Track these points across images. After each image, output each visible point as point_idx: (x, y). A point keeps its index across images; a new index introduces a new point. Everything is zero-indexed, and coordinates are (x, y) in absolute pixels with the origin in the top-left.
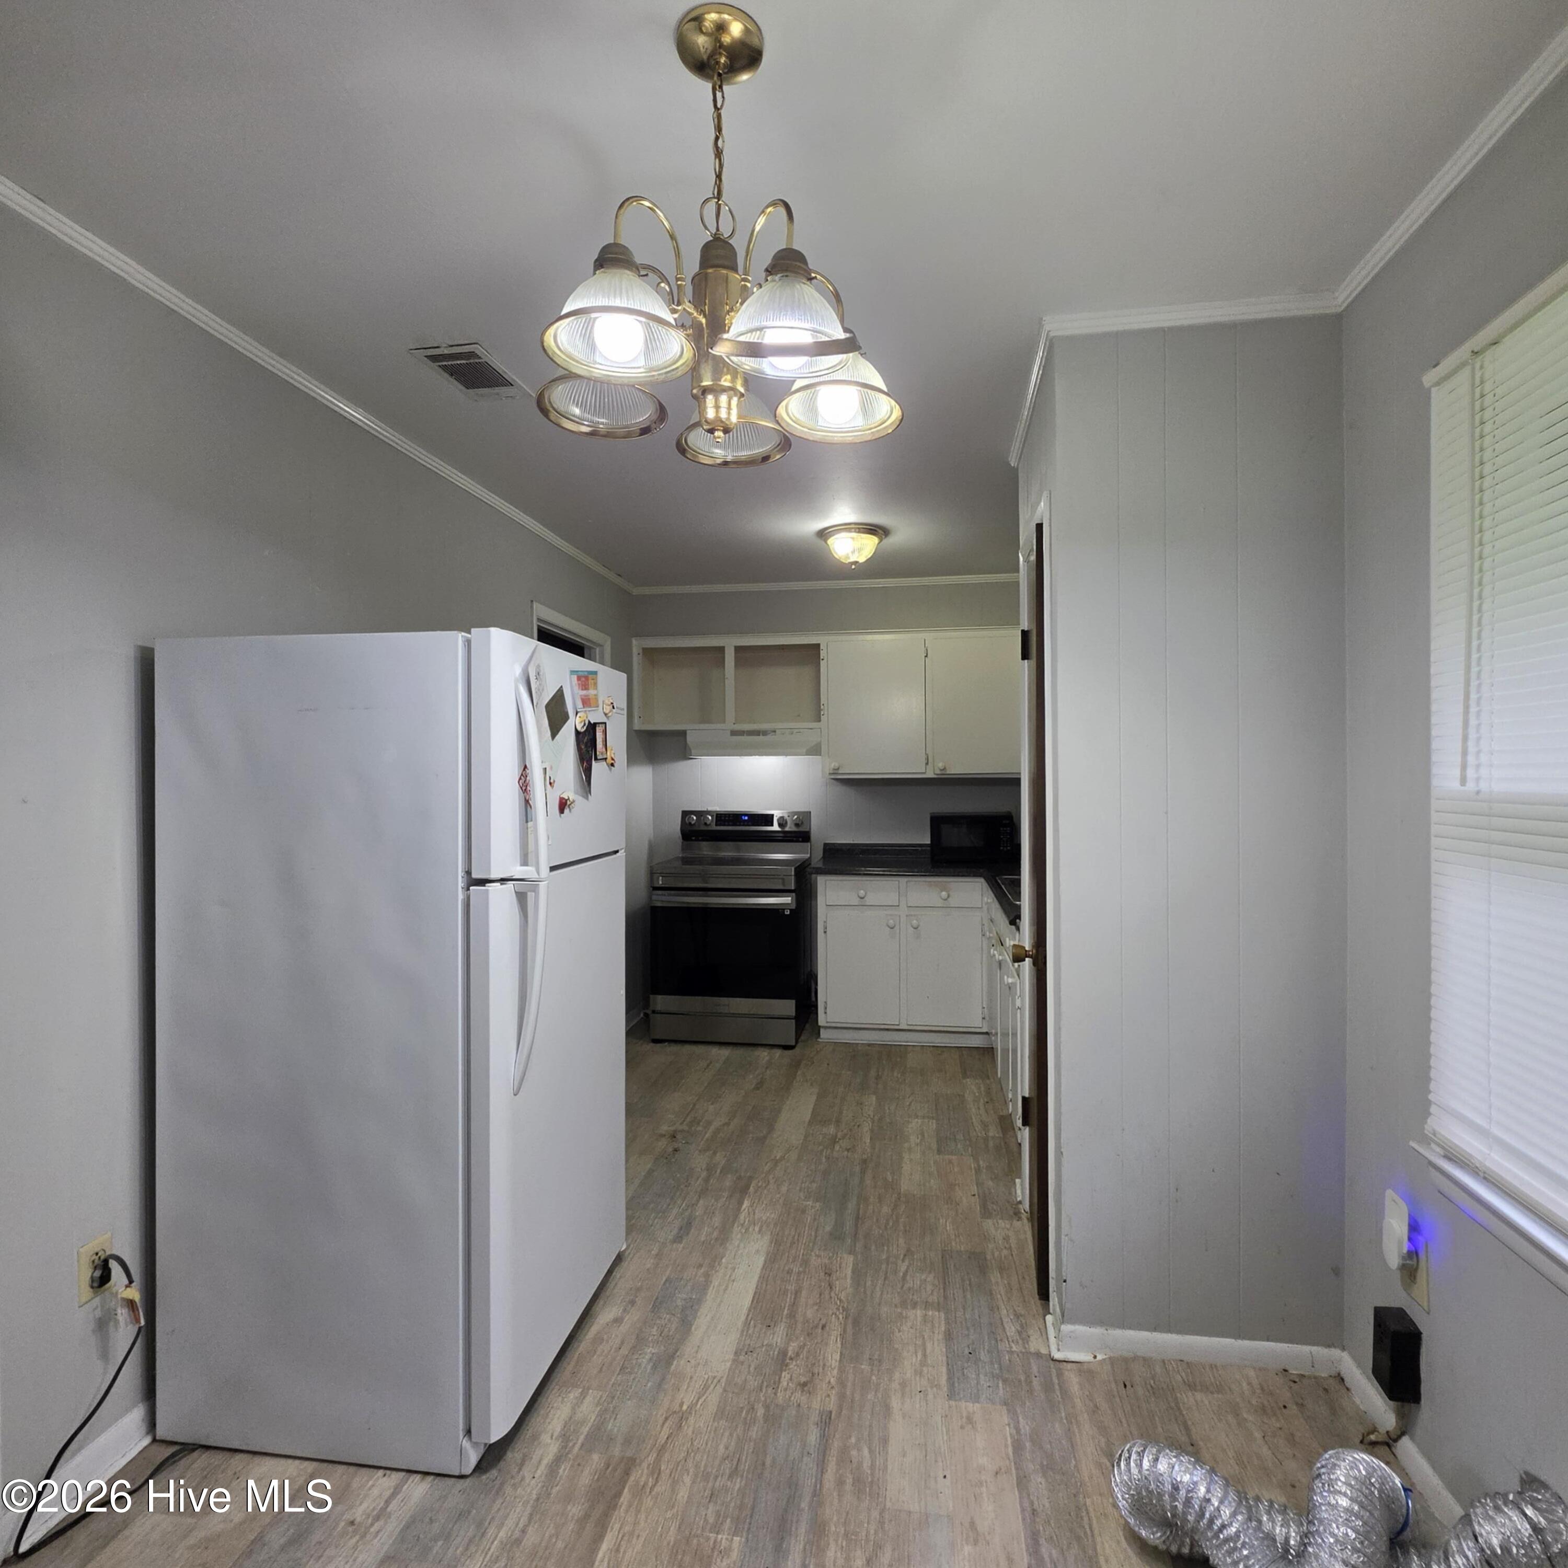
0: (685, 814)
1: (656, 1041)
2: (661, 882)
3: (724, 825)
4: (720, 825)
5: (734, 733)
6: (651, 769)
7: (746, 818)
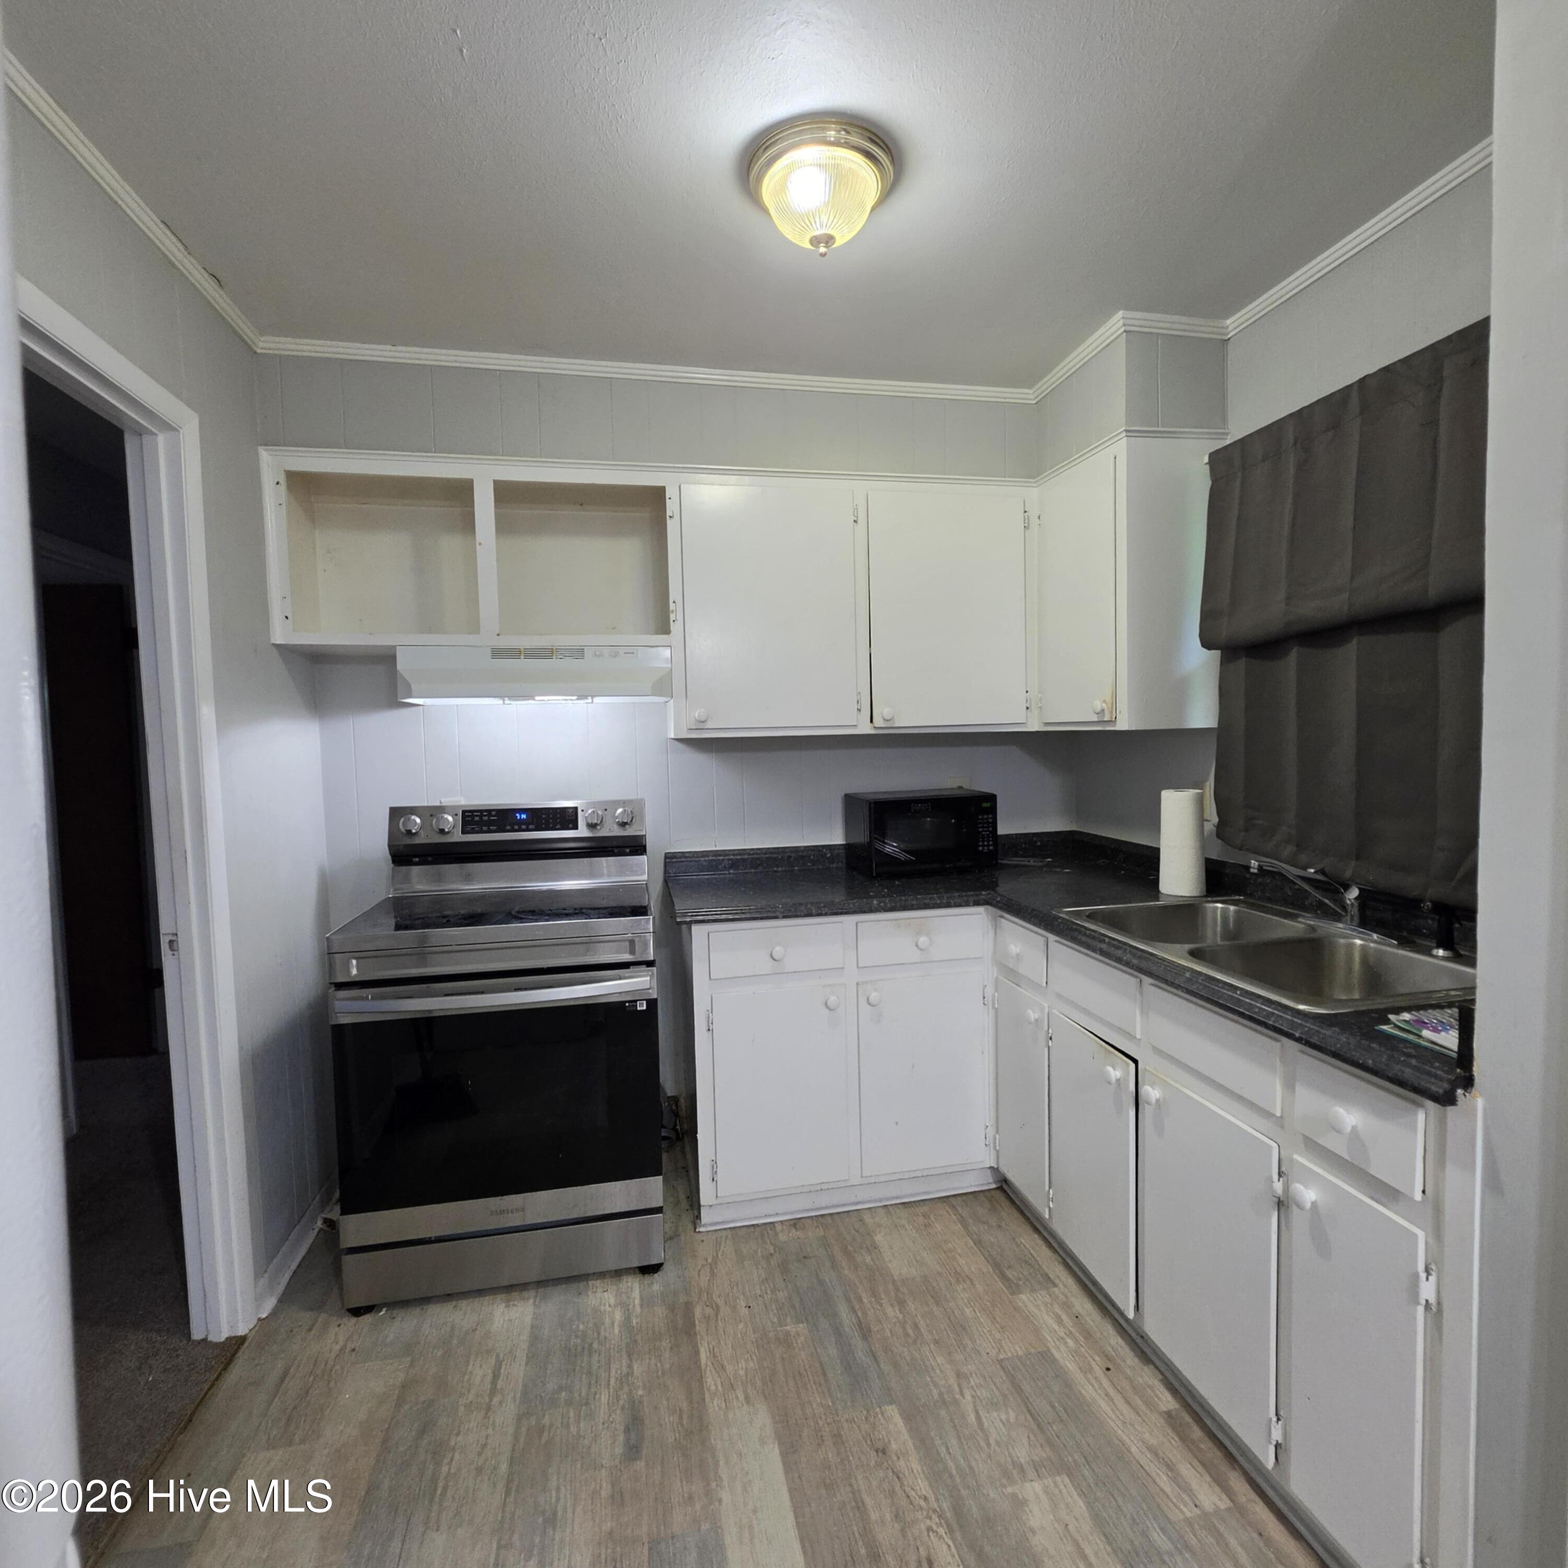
0: (396, 813)
1: (356, 1312)
2: (354, 971)
3: (481, 832)
4: (473, 832)
5: (498, 653)
6: (317, 729)
7: (524, 816)
